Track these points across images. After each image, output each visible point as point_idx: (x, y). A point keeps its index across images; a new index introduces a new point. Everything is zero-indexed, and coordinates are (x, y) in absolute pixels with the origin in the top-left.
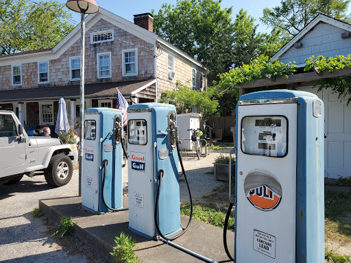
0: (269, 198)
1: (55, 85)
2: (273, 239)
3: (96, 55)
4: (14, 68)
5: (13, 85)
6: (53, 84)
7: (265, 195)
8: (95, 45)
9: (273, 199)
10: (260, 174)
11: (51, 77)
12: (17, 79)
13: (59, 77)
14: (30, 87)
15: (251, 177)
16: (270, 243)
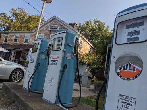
0: (133, 71)
1: (30, 45)
2: (133, 100)
3: (50, 35)
4: (16, 36)
5: (13, 43)
6: (30, 44)
7: (130, 69)
8: (50, 31)
9: (135, 71)
10: (128, 56)
11: (29, 41)
12: (15, 41)
13: (33, 42)
14: (20, 44)
15: (120, 59)
16: (131, 103)
